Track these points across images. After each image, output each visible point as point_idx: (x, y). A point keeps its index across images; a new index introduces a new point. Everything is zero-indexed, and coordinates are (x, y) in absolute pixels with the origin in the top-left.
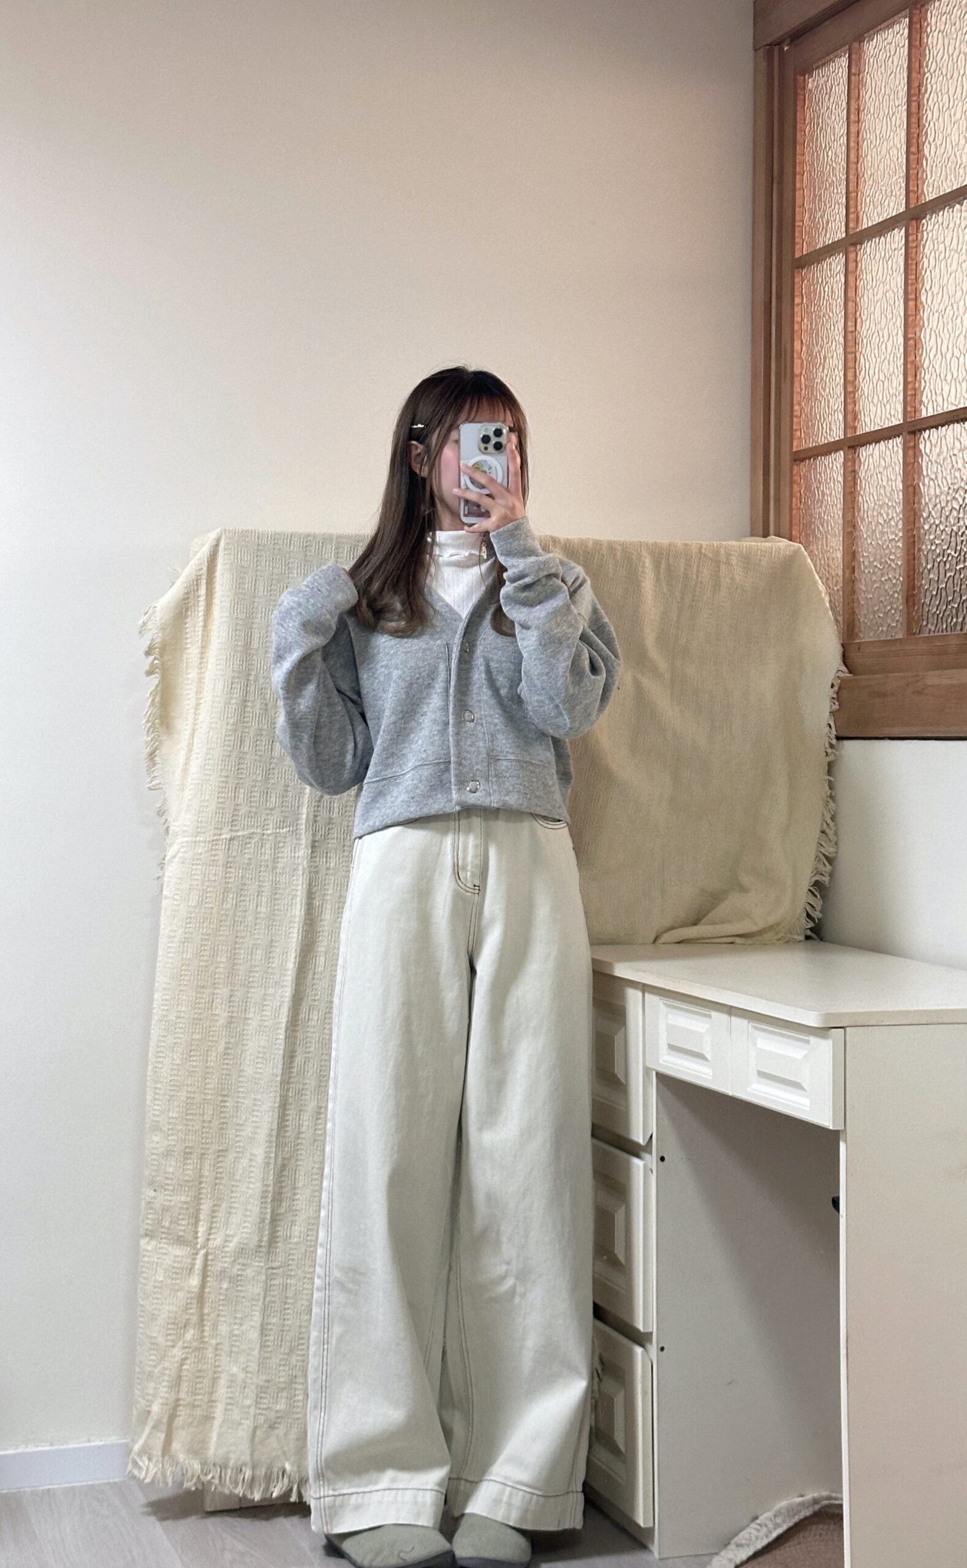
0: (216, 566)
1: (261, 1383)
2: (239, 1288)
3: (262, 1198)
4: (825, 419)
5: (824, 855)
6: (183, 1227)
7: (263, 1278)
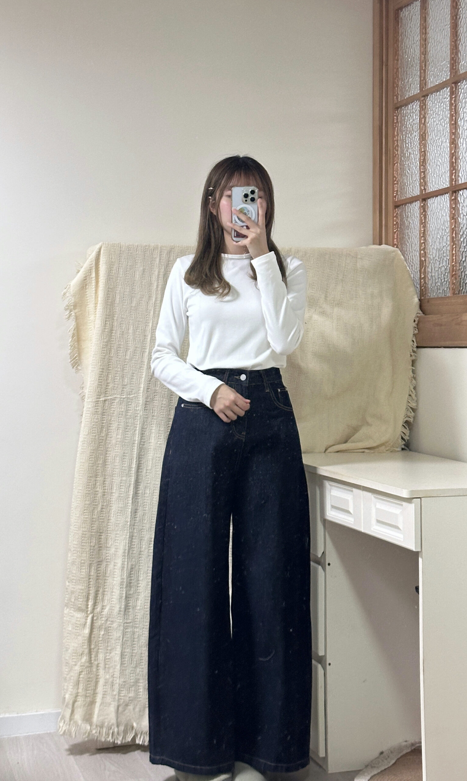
0: (100, 262)
1: (121, 683)
2: (109, 634)
3: (120, 585)
4: (410, 185)
5: (411, 408)
6: (80, 602)
7: (122, 628)
